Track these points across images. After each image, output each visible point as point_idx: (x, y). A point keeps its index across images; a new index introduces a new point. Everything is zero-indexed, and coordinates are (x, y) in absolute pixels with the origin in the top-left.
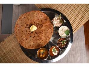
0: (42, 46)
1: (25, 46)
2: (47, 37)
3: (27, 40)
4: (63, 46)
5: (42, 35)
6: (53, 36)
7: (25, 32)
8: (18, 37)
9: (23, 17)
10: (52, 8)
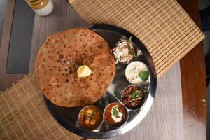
0: (90, 101)
1: (55, 100)
2: (102, 82)
3: (59, 87)
4: (133, 104)
5: (91, 79)
6: (113, 82)
7: (57, 72)
8: (41, 80)
9: (53, 41)
10: (114, 24)
